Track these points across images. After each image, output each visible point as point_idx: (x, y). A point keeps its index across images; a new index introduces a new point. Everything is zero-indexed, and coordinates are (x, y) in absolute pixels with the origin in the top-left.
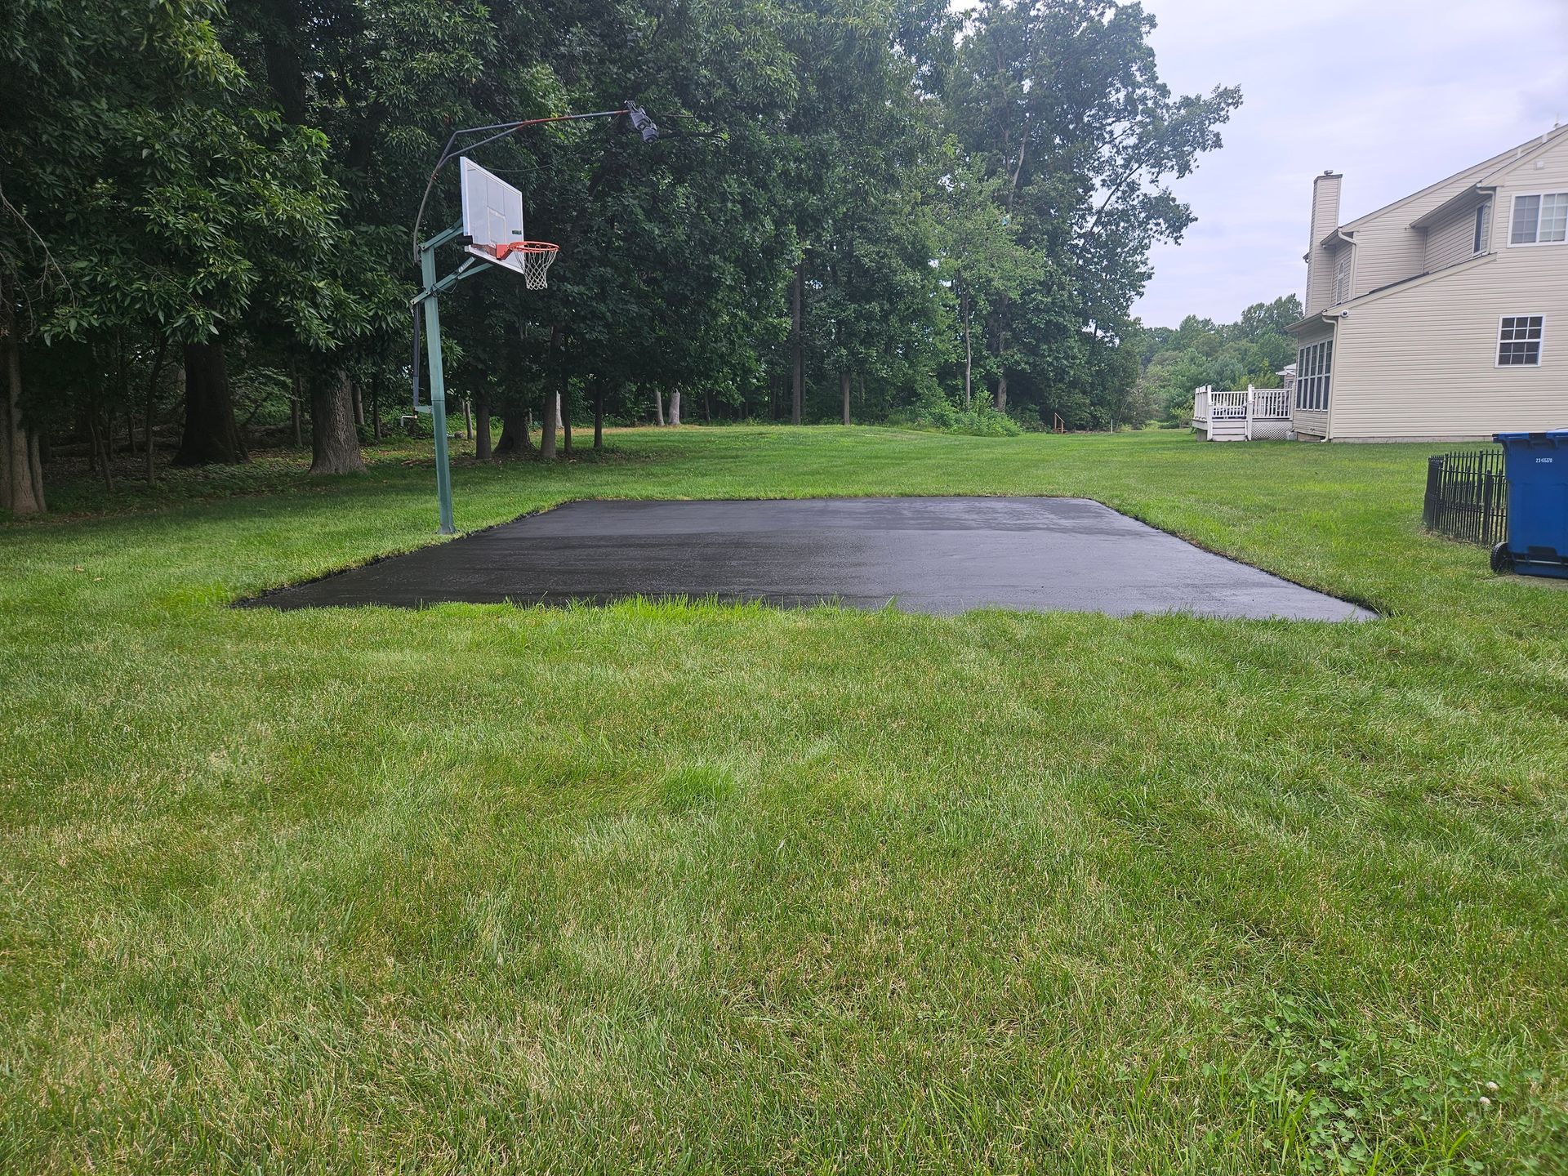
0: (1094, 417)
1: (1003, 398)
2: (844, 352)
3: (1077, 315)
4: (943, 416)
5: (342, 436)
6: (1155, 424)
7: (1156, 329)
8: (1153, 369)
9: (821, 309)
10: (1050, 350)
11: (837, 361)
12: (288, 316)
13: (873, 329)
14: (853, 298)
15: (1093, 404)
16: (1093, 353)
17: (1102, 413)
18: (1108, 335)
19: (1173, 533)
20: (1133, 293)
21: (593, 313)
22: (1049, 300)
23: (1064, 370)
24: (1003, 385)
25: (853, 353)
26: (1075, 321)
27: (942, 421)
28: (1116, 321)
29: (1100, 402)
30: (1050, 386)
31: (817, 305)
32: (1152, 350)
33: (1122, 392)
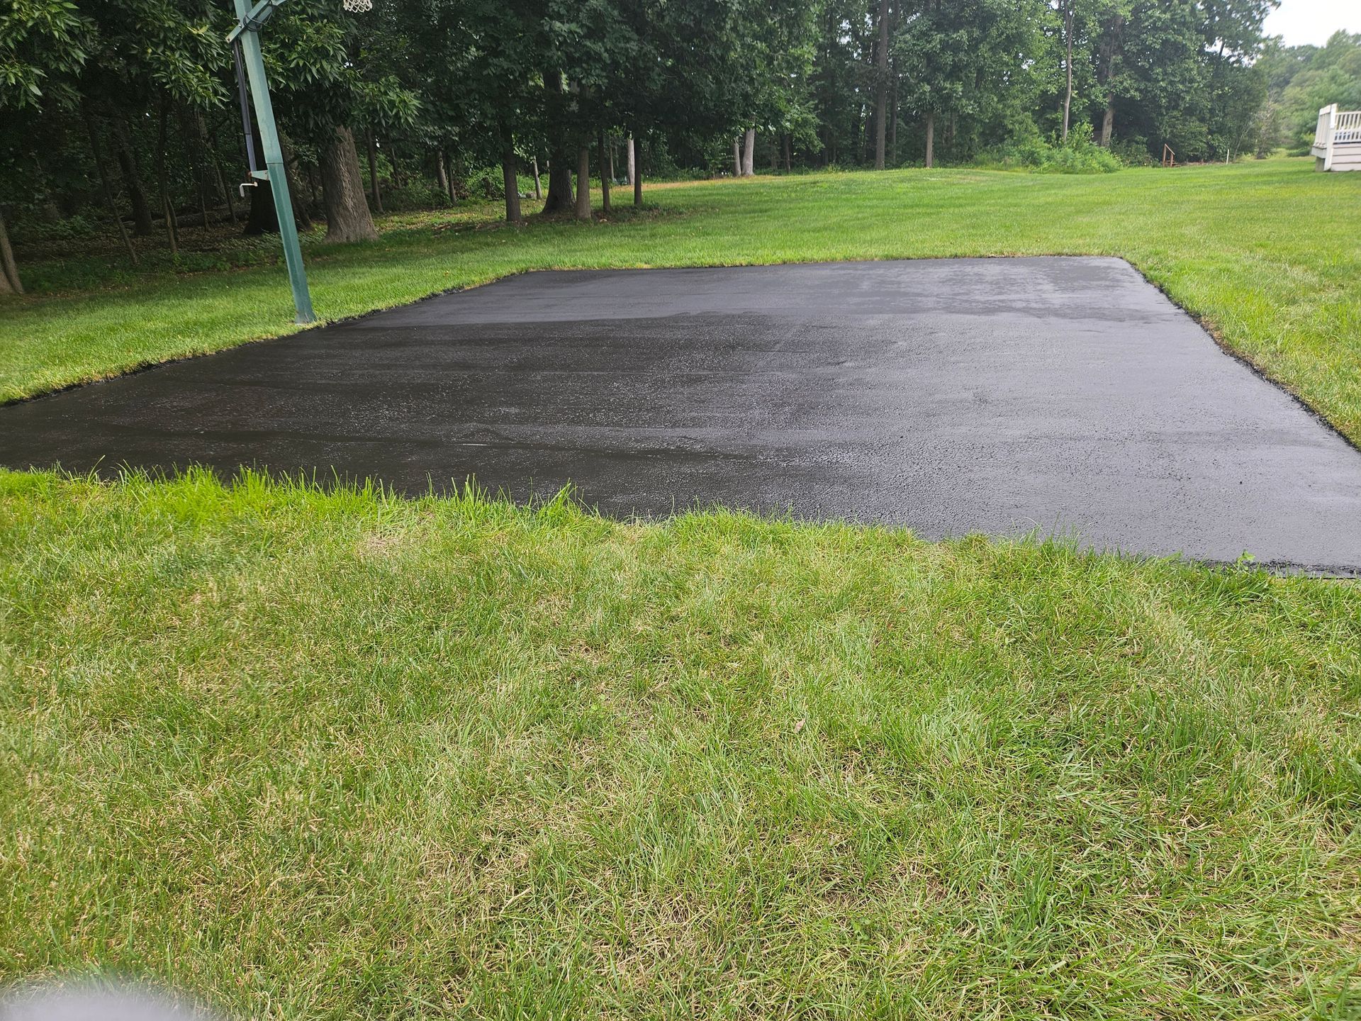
0: (1211, 147)
1: (1108, 130)
2: (927, 88)
3: (1199, 32)
4: (1033, 153)
5: (350, 203)
6: (1283, 151)
7: (1300, 48)
8: (1290, 92)
9: (906, 42)
10: (1165, 73)
11: (919, 99)
12: (158, 70)
13: (960, 60)
14: (939, 27)
15: (1211, 132)
16: (1216, 75)
17: (1219, 141)
18: (1236, 53)
19: (1196, 317)
20: (1269, 4)
21: (588, 54)
22: (1168, 16)
23: (1179, 96)
24: (1109, 117)
25: (937, 90)
26: (1197, 39)
27: (1032, 160)
28: (1245, 39)
29: (1221, 130)
30: (1162, 115)
31: (901, 38)
32: (1292, 70)
33: (1244, 116)
